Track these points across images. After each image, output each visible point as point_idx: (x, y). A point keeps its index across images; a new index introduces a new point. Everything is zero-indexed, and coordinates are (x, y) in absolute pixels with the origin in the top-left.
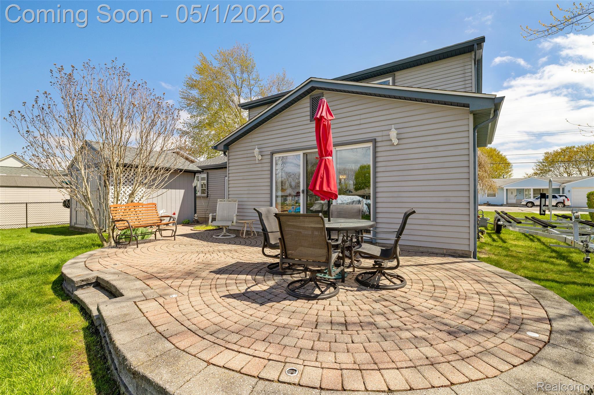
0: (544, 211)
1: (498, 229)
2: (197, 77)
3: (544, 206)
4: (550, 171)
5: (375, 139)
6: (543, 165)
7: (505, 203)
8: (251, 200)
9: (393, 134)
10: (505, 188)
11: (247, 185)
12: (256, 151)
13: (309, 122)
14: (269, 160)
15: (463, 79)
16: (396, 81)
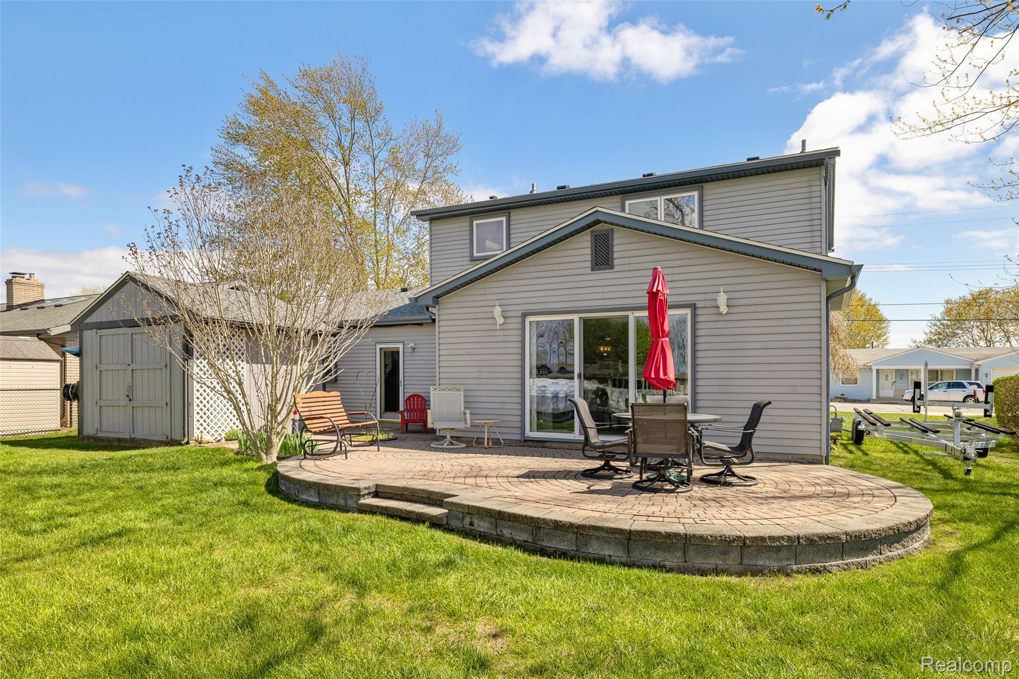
0: (919, 407)
1: (858, 437)
2: (249, 120)
3: (919, 399)
4: (955, 335)
5: (695, 304)
6: (941, 324)
7: (874, 397)
8: (483, 387)
9: (722, 299)
10: (874, 368)
11: (476, 363)
12: (498, 310)
13: (589, 271)
14: (519, 326)
15: (808, 206)
16: (705, 198)
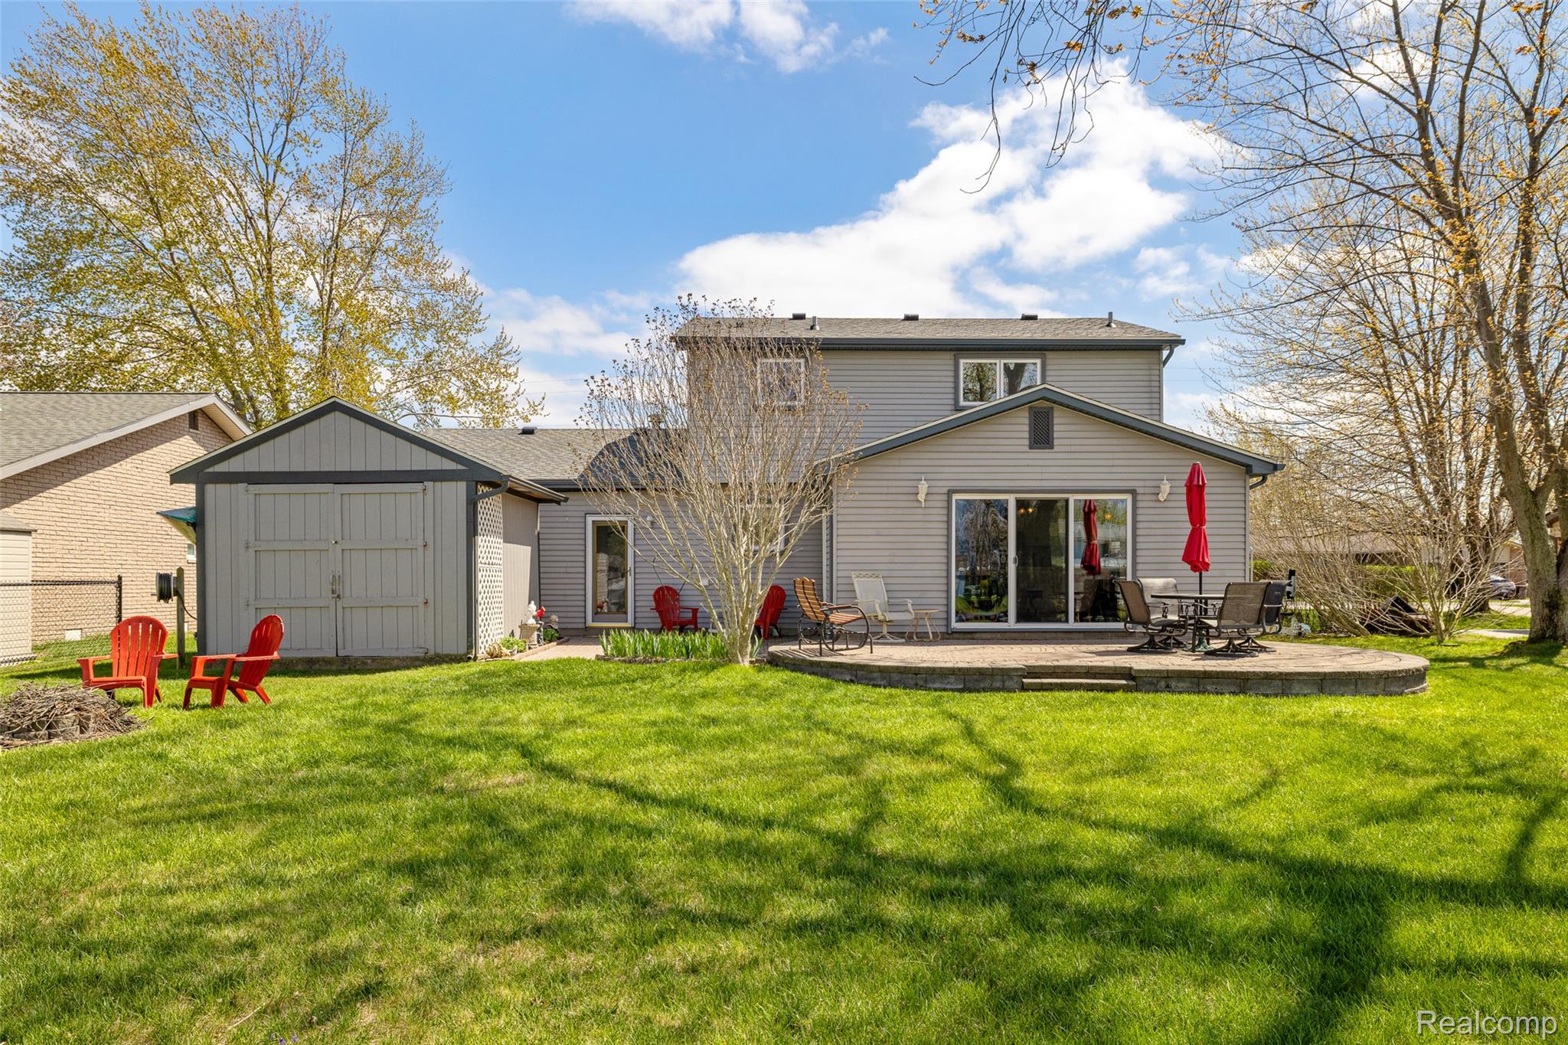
5: (1136, 490)
9: (1166, 487)
12: (923, 486)
13: (1027, 449)
14: (945, 504)
15: (1147, 390)
16: (1048, 367)
